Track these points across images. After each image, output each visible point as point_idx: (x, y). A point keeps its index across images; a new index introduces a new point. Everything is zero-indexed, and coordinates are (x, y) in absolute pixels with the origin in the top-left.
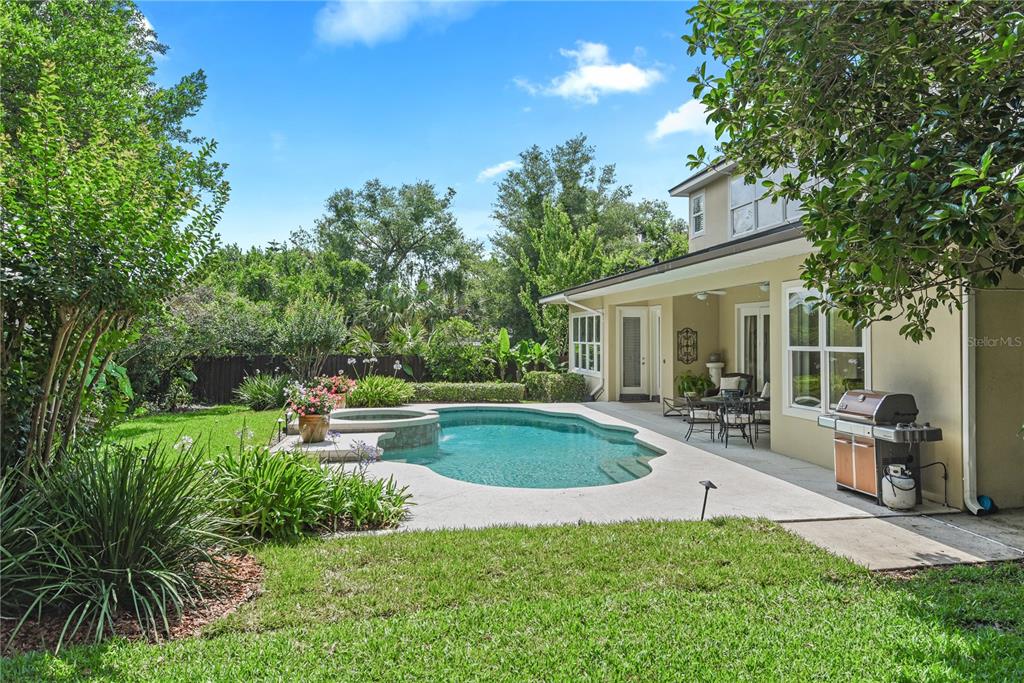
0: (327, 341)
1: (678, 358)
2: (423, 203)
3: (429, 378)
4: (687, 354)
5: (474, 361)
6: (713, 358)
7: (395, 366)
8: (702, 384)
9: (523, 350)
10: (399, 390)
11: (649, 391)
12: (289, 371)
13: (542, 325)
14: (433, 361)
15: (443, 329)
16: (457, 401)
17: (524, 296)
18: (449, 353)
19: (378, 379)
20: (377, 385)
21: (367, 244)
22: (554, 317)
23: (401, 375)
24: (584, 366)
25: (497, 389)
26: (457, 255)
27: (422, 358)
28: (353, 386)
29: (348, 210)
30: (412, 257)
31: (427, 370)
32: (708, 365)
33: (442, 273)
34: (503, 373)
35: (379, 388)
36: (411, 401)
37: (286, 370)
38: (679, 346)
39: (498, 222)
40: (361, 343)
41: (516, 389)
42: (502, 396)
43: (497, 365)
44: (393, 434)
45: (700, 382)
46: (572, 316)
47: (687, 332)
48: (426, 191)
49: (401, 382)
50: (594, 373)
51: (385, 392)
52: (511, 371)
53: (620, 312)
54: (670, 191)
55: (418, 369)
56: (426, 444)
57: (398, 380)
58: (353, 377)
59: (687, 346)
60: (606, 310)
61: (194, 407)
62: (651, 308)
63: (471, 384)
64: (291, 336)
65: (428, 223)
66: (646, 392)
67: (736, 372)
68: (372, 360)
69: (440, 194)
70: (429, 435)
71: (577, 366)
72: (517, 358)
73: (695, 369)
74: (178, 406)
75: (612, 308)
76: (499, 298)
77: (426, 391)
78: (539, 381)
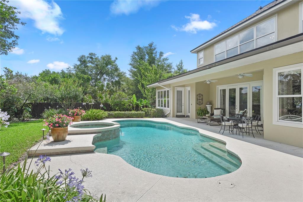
0: (76, 97)
1: (197, 104)
2: (108, 61)
3: (111, 110)
4: (200, 102)
5: (126, 105)
6: (208, 103)
7: (101, 106)
8: (205, 112)
9: (141, 101)
10: (102, 114)
11: (185, 114)
12: (62, 108)
13: (145, 95)
14: (113, 104)
15: (116, 95)
16: (122, 118)
17: (139, 87)
18: (118, 102)
19: (94, 110)
20: (94, 113)
21: (91, 72)
22: (149, 92)
23: (102, 109)
24: (162, 106)
25: (136, 114)
26: (118, 75)
27: (109, 104)
28: (84, 113)
29: (85, 61)
30: (105, 76)
31: (111, 107)
32: (207, 106)
33: (114, 81)
34: (135, 109)
35: (95, 113)
36: (107, 118)
37: (60, 107)
38: (197, 99)
39: (130, 66)
40: (89, 100)
41: (142, 113)
42: (138, 116)
43: (133, 106)
44: (100, 134)
45: (205, 111)
46: (157, 91)
47: (200, 95)
48: (109, 57)
49: (103, 111)
50: (166, 108)
51: (97, 115)
52: (137, 108)
53: (176, 89)
54: (191, 51)
55: (108, 107)
56: (115, 138)
57: (102, 110)
58: (85, 110)
59: (200, 99)
60: (172, 88)
61: (32, 119)
62: (186, 87)
63: (127, 112)
64: (62, 95)
65: (109, 66)
66: (184, 114)
67: (217, 108)
68: (92, 103)
69: (113, 59)
70: (116, 134)
71: (159, 106)
72: (139, 104)
73: (202, 107)
74: (25, 119)
75: (174, 87)
76: (131, 87)
77: (112, 114)
78: (148, 111)
